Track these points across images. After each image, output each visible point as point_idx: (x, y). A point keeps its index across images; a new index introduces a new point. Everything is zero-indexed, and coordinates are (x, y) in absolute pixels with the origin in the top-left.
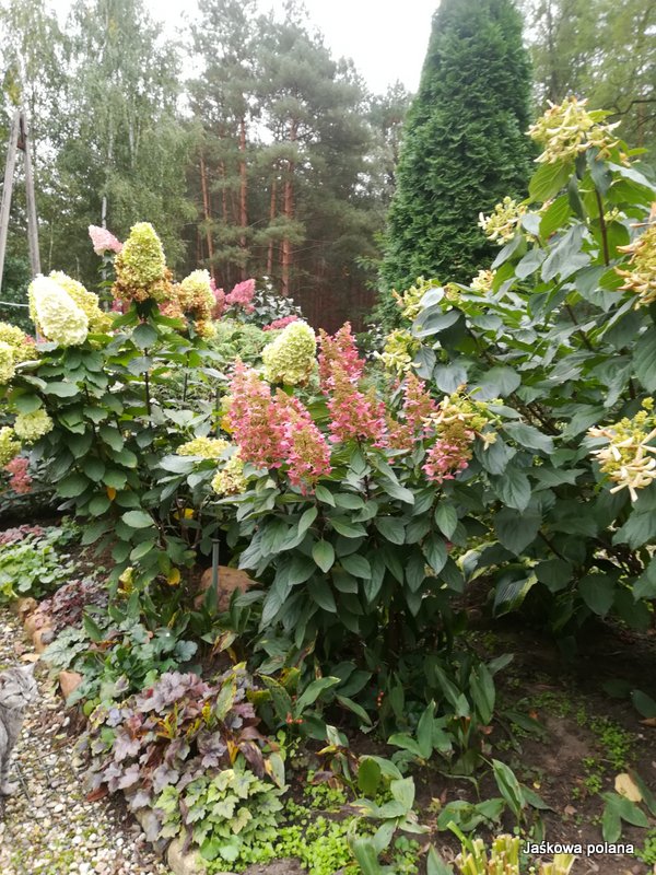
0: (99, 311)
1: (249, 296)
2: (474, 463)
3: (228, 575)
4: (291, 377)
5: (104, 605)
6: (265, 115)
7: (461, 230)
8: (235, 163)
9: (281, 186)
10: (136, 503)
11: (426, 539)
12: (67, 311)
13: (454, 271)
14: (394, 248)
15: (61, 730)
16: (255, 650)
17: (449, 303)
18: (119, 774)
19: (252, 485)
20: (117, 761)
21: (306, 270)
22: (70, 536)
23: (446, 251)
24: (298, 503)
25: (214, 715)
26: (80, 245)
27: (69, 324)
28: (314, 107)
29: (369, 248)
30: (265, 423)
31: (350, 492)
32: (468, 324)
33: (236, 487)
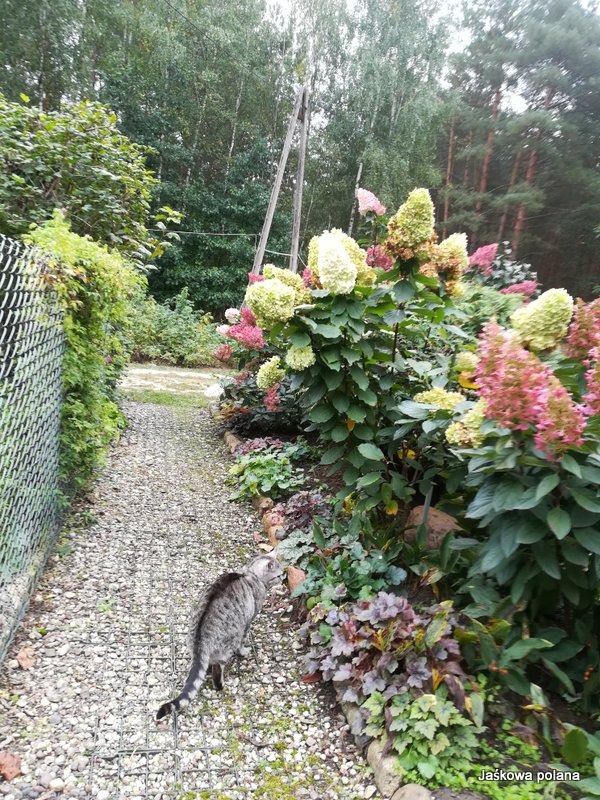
0: (366, 266)
1: (488, 259)
3: (436, 516)
5: (328, 518)
6: (522, 85)
8: (484, 132)
9: (525, 156)
10: (369, 437)
12: (342, 264)
15: (285, 614)
16: (460, 592)
18: (334, 667)
20: (333, 656)
21: (538, 236)
22: (302, 453)
25: (424, 641)
27: (342, 275)
28: (574, 76)
30: (519, 385)
31: (595, 467)
33: (470, 440)
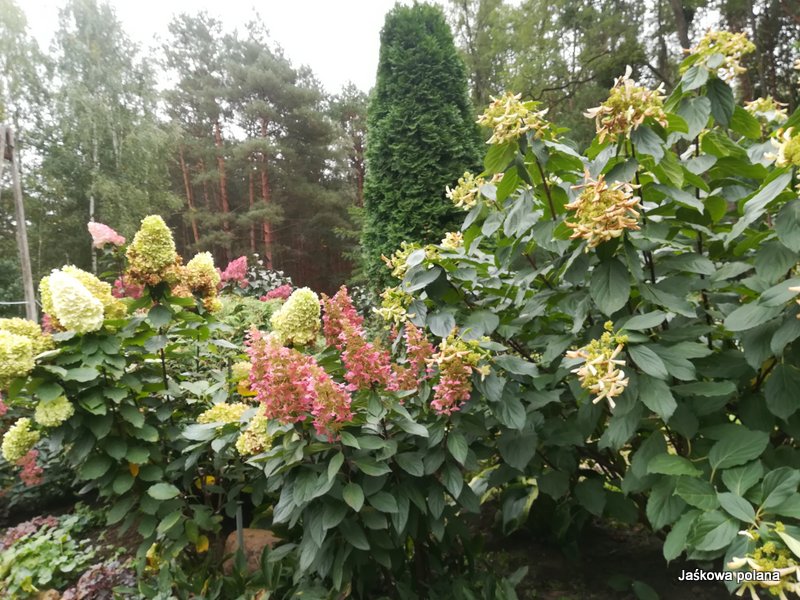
0: (113, 298)
1: (243, 272)
2: (475, 394)
3: (252, 536)
4: (300, 338)
5: (132, 584)
6: (237, 116)
7: (426, 201)
8: (213, 158)
9: (257, 175)
10: (159, 476)
11: (443, 468)
12: (84, 301)
13: (425, 236)
14: (371, 221)
17: (430, 261)
19: (277, 440)
21: (287, 245)
22: (85, 522)
23: (416, 219)
24: (322, 452)
26: (69, 241)
27: (87, 312)
28: (280, 107)
29: (342, 222)
30: (288, 380)
31: (370, 435)
32: (449, 278)
33: (261, 446)
